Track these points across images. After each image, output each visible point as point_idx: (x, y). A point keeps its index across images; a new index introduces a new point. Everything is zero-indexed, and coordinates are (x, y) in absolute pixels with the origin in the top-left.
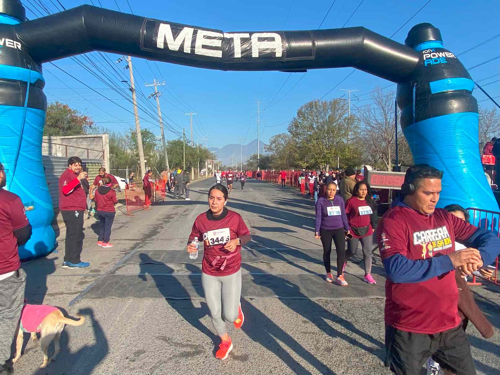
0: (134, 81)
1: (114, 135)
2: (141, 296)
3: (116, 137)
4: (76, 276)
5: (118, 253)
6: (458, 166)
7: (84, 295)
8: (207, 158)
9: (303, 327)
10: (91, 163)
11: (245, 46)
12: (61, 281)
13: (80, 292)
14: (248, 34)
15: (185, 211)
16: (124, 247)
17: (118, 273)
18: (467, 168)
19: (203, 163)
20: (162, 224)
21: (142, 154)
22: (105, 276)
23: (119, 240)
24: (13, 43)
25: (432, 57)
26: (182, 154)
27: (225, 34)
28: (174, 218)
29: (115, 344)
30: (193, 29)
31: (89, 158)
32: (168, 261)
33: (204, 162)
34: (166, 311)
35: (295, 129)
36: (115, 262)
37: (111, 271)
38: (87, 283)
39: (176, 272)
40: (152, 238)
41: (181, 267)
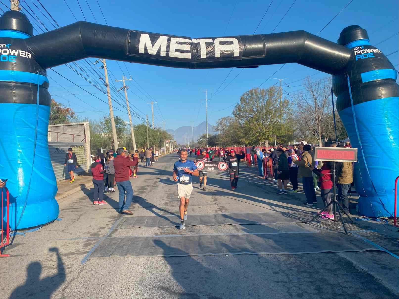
0: (108, 78)
1: (91, 123)
2: (137, 255)
4: (81, 239)
5: (109, 219)
6: (388, 141)
7: (91, 255)
8: (166, 138)
9: (275, 277)
10: (76, 146)
11: (209, 49)
12: (69, 243)
13: (88, 252)
14: (212, 39)
15: (155, 183)
16: (113, 214)
17: (114, 236)
18: (395, 143)
20: (138, 195)
21: (115, 137)
22: (104, 238)
23: (107, 209)
24: (25, 53)
25: (362, 53)
26: (146, 135)
27: (193, 40)
28: (147, 189)
29: (126, 293)
30: (167, 37)
31: (75, 142)
32: (151, 225)
33: (163, 142)
34: (160, 267)
35: (238, 112)
36: (109, 227)
37: (107, 234)
38: (91, 245)
39: (160, 234)
40: (134, 206)
41: (163, 230)
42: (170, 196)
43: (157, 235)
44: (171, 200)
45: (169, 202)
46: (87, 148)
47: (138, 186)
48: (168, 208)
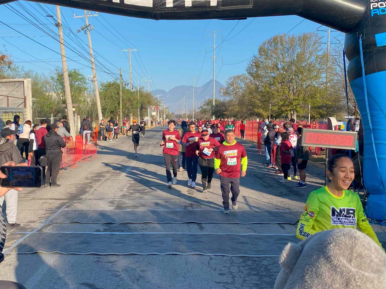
0: (61, 16)
1: (37, 77)
3: (39, 79)
5: (44, 212)
8: (149, 103)
10: (12, 112)
16: (50, 206)
17: (45, 231)
19: (144, 110)
20: (90, 183)
21: (69, 101)
23: (45, 199)
25: (379, 6)
26: (118, 99)
28: (105, 176)
31: (10, 106)
32: (95, 220)
33: (146, 109)
35: (255, 69)
36: (41, 221)
37: (37, 228)
38: (14, 240)
39: (102, 230)
40: (80, 198)
41: (108, 227)
42: (133, 187)
43: (98, 232)
44: (132, 192)
45: (128, 194)
46: (28, 115)
47: (93, 171)
48: (125, 201)
